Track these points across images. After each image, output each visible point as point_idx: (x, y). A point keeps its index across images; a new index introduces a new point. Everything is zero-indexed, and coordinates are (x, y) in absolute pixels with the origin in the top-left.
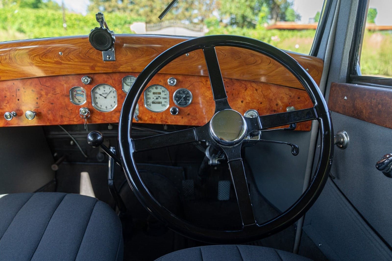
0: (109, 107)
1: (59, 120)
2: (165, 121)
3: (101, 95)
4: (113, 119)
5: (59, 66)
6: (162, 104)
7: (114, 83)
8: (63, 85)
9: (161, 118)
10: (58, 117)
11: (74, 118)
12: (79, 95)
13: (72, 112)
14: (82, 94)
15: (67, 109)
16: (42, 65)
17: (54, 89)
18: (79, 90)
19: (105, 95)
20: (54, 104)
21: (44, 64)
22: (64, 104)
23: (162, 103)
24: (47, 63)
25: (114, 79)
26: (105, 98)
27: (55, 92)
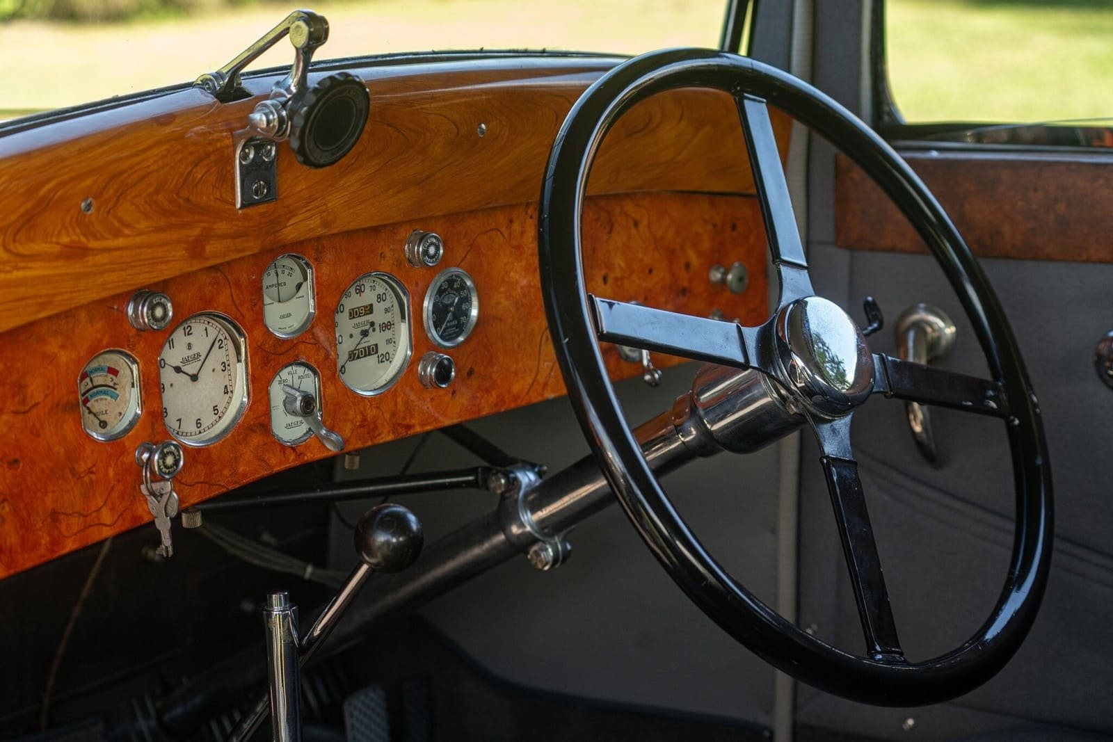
0: (208, 418)
1: (45, 540)
2: (404, 423)
3: (178, 370)
4: (241, 469)
5: (76, 267)
6: (380, 353)
7: (237, 302)
8: (53, 359)
9: (393, 415)
10: (39, 525)
11: (102, 507)
12: (97, 393)
13: (92, 481)
14: (111, 384)
15: (74, 472)
16: (8, 276)
17: (20, 387)
18: (96, 370)
19: (191, 369)
20: (21, 465)
21: (19, 269)
22: (62, 450)
23: (377, 352)
24: (30, 265)
25: (237, 284)
26: (194, 378)
27: (24, 401)
